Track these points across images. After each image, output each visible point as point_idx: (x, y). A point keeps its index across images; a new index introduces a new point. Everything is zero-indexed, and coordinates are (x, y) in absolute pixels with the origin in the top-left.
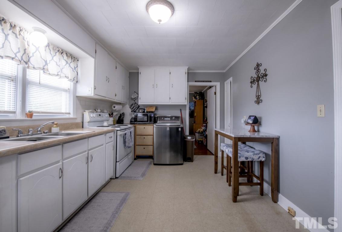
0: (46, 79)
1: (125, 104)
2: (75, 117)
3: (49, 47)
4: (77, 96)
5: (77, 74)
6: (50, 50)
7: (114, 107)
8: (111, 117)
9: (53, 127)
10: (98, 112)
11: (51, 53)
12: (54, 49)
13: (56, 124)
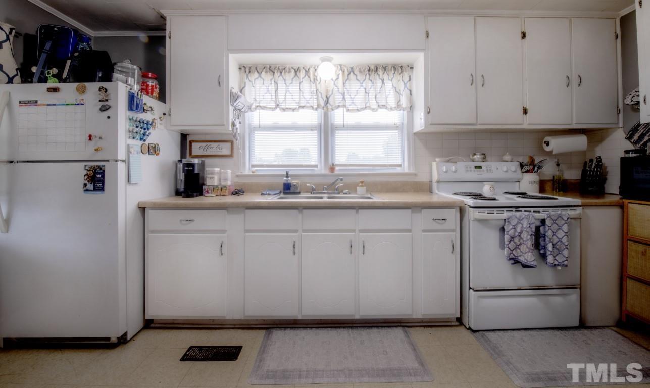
0: (352, 118)
1: (607, 129)
2: (412, 171)
3: (353, 72)
4: (414, 133)
5: (411, 94)
6: (356, 76)
7: (548, 144)
8: (527, 171)
9: (358, 186)
10: (477, 159)
11: (358, 78)
12: (362, 70)
13: (362, 182)
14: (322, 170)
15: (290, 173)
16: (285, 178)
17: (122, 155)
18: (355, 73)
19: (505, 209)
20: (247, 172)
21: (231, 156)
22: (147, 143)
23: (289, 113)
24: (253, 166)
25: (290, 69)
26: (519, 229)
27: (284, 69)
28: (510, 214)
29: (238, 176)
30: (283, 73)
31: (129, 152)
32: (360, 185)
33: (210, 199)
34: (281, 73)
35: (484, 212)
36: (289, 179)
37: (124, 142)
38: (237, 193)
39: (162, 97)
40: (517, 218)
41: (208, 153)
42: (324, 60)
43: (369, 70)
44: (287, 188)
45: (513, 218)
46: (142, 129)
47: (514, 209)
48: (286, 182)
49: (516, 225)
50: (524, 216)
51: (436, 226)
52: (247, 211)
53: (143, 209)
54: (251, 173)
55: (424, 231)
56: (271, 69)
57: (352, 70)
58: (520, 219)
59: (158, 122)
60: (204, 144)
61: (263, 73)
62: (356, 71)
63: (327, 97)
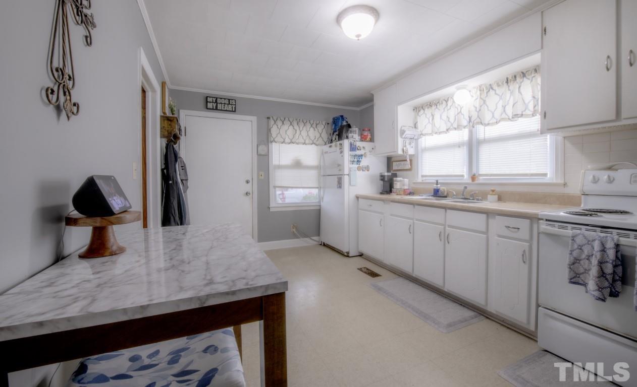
2: (559, 181)
4: (565, 137)
6: (495, 91)
11: (497, 92)
12: (500, 83)
13: (493, 191)
14: (466, 178)
15: (439, 182)
16: (435, 185)
17: (346, 172)
18: (494, 88)
19: (570, 226)
20: (420, 180)
21: (410, 170)
22: (361, 165)
23: (442, 135)
24: (423, 176)
25: (442, 101)
26: (586, 250)
27: (439, 102)
28: (578, 231)
29: (414, 183)
30: (438, 106)
31: (350, 171)
32: (491, 193)
33: (393, 196)
34: (437, 105)
35: (554, 226)
36: (439, 186)
37: (347, 166)
38: (410, 194)
39: (372, 140)
40: (585, 237)
41: (400, 168)
42: (458, 89)
43: (507, 82)
44: (436, 193)
45: (581, 236)
46: (358, 159)
47: (600, 229)
48: (436, 188)
49: (584, 245)
50: (597, 237)
51: (507, 232)
52: (391, 203)
53: (357, 198)
54: (421, 181)
55: (499, 236)
56: (430, 105)
57: (491, 87)
58: (591, 239)
59: (368, 154)
60: (398, 163)
61: (426, 109)
62: (495, 87)
63: (469, 117)
